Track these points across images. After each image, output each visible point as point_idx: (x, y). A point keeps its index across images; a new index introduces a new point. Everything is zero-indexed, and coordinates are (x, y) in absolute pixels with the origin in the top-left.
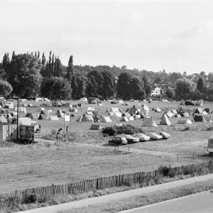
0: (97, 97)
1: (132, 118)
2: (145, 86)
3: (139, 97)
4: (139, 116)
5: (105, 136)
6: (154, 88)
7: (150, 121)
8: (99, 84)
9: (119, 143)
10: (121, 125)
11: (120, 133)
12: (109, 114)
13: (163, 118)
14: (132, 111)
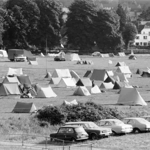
0: (27, 48)
1: (96, 90)
2: (122, 25)
3: (110, 46)
4: (110, 85)
5: (42, 125)
6: (140, 28)
7: (133, 93)
8: (32, 22)
9: (71, 138)
10: (75, 102)
11: (72, 118)
12: (51, 82)
14: (97, 75)
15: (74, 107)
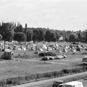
0: (37, 40)
1: (51, 49)
2: (57, 36)
3: (54, 40)
4: (54, 49)
5: (40, 57)
6: (60, 37)
7: (59, 50)
8: (38, 35)
9: (46, 59)
10: (47, 52)
11: (46, 55)
12: (42, 48)
13: (64, 49)
14: (51, 46)
15: (47, 53)
